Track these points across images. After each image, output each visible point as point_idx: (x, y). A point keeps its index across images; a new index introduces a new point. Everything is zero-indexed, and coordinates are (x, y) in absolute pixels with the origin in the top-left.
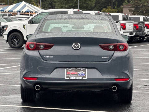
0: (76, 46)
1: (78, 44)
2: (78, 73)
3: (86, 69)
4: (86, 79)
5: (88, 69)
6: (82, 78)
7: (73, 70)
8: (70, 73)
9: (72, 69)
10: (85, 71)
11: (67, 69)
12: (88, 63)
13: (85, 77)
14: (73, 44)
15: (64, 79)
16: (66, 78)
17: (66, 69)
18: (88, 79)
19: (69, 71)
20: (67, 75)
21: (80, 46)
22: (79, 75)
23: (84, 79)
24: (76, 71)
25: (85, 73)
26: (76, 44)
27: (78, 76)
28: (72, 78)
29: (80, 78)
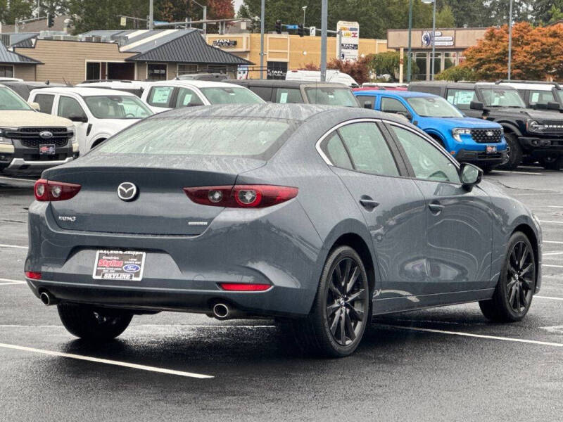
0: (126, 191)
1: (131, 186)
2: (124, 264)
3: (144, 254)
4: (139, 279)
5: (149, 254)
6: (131, 276)
7: (114, 255)
8: (105, 263)
9: (112, 252)
10: (140, 258)
11: (102, 251)
12: (150, 237)
13: (137, 275)
14: (120, 187)
15: (88, 278)
16: (95, 277)
17: (98, 252)
18: (145, 282)
19: (104, 257)
20: (99, 268)
21: (135, 192)
22: (126, 268)
23: (134, 279)
24: (122, 258)
25: (140, 265)
26: (127, 187)
27: (122, 271)
28: (108, 277)
29: (126, 277)
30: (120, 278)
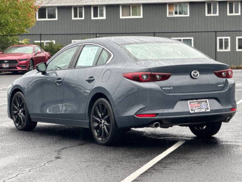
0: (195, 75)
1: (197, 72)
2: (201, 105)
3: (207, 100)
4: (209, 110)
5: (209, 100)
7: (195, 102)
8: (193, 106)
9: (194, 100)
10: (206, 102)
14: (192, 73)
15: (189, 113)
16: (191, 112)
17: (189, 101)
18: (212, 111)
19: (192, 103)
20: (191, 108)
21: (199, 74)
23: (207, 111)
24: (199, 103)
25: (207, 105)
26: (195, 72)
27: (201, 108)
28: (196, 111)
29: (203, 110)
30: (201, 111)
